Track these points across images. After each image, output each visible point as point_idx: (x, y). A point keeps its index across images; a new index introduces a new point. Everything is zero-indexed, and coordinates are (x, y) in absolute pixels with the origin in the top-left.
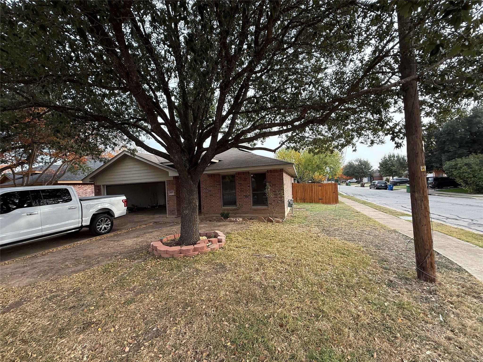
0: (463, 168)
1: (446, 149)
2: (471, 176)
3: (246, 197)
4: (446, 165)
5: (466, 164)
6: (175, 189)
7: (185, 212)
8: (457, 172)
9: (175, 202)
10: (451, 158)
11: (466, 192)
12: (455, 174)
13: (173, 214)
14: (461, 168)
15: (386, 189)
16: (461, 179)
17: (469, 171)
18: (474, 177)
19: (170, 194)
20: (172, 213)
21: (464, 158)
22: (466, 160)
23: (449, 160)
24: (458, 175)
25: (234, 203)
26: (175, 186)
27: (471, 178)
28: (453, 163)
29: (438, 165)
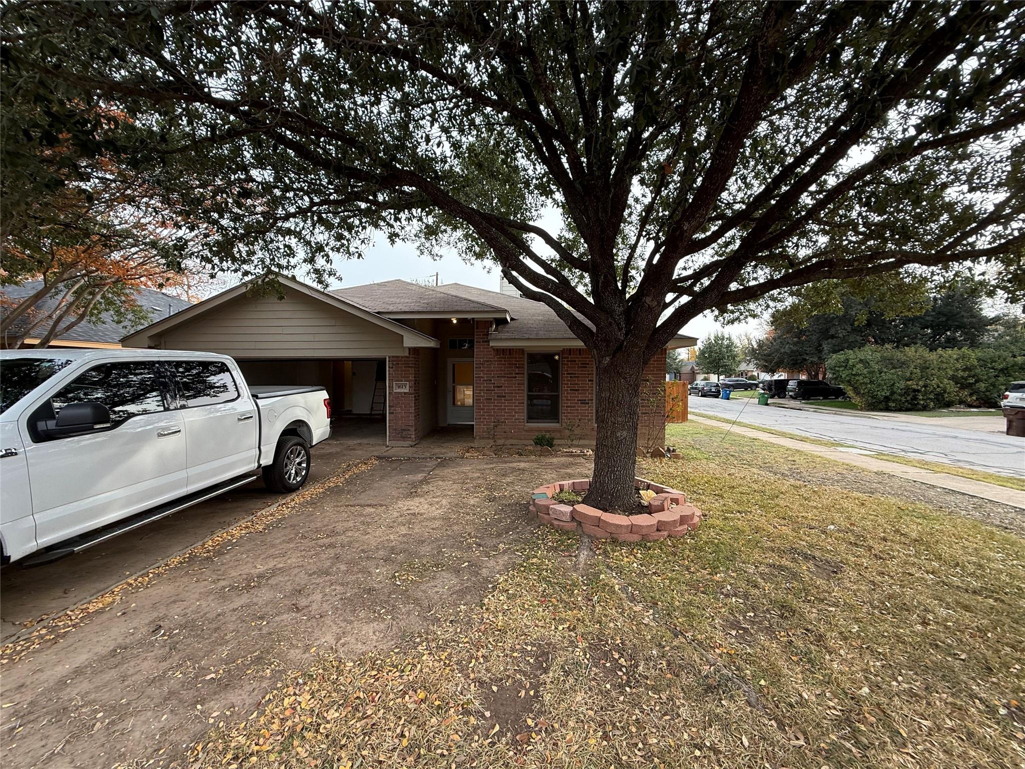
0: (858, 366)
1: (832, 332)
2: (867, 380)
3: (583, 402)
4: (829, 361)
5: (861, 361)
6: (411, 378)
7: (619, 434)
8: (847, 372)
9: (412, 410)
10: (837, 348)
11: (854, 407)
12: (843, 376)
13: (404, 438)
14: (854, 366)
15: (717, 397)
16: (851, 385)
17: (865, 371)
18: (871, 382)
19: (399, 390)
20: (401, 435)
21: (856, 349)
22: (861, 355)
23: (835, 352)
24: (848, 378)
25: (553, 414)
26: (412, 371)
27: (866, 384)
28: (840, 356)
29: (815, 359)
